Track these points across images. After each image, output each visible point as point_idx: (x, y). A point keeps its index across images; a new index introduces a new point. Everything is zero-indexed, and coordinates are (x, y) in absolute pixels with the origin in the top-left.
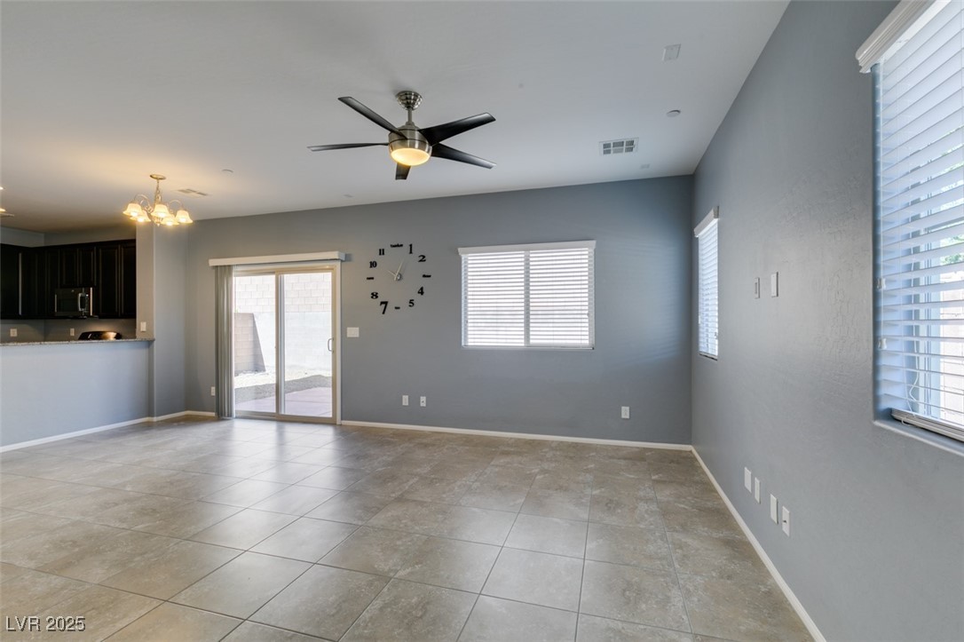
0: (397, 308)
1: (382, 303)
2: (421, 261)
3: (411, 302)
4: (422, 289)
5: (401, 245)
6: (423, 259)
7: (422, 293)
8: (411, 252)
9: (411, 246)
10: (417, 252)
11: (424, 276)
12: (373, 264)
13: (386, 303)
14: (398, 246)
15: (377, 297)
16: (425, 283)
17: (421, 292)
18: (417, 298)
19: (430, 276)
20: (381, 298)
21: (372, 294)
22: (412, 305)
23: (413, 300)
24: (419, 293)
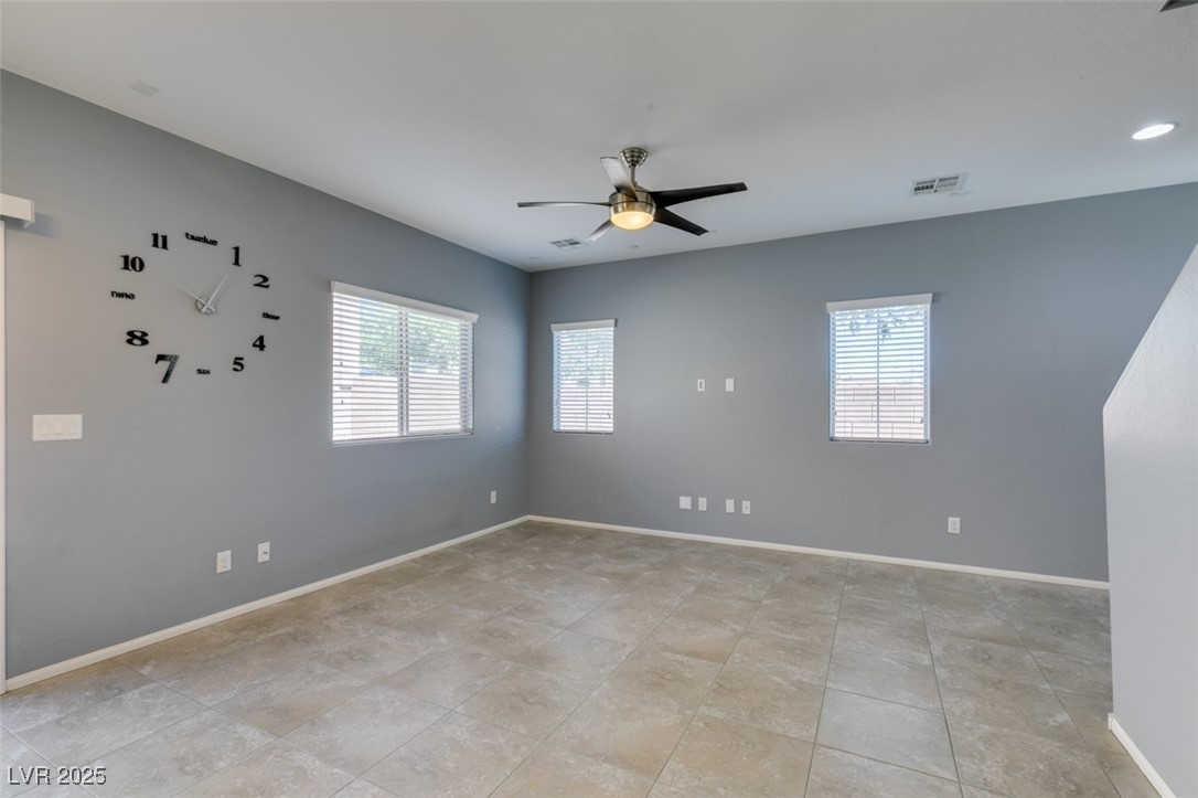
0: (203, 372)
1: (161, 358)
2: (258, 285)
3: (238, 363)
4: (261, 339)
5: (214, 243)
6: (263, 282)
7: (262, 347)
8: (237, 263)
9: (237, 249)
10: (252, 265)
11: (266, 316)
12: (132, 264)
13: (170, 359)
14: (204, 240)
15: (145, 342)
16: (267, 328)
17: (260, 344)
18: (251, 356)
19: (277, 318)
20: (155, 347)
21: (130, 333)
22: (239, 367)
23: (242, 359)
24: (254, 345)
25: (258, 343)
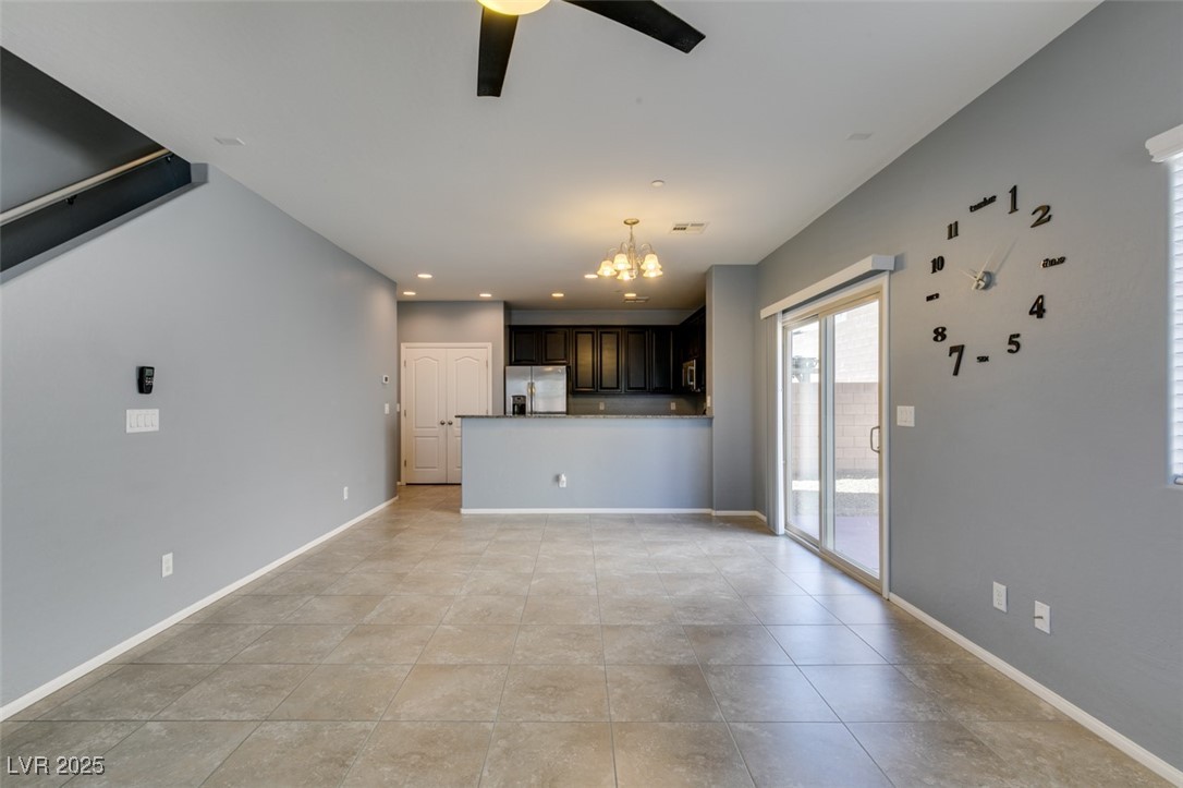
0: (983, 359)
1: (953, 350)
2: (1039, 222)
3: (1014, 341)
4: (1040, 300)
5: (993, 199)
6: (1043, 215)
7: (1040, 312)
8: (1014, 209)
9: (1013, 191)
10: (1027, 203)
11: (1048, 263)
12: (937, 264)
13: (958, 350)
14: (986, 202)
15: (944, 337)
16: (1048, 283)
17: (1038, 310)
18: (1029, 328)
19: (1062, 260)
20: (951, 341)
21: (936, 331)
22: (1014, 348)
23: (1018, 336)
24: (1031, 313)
25: (1036, 309)
